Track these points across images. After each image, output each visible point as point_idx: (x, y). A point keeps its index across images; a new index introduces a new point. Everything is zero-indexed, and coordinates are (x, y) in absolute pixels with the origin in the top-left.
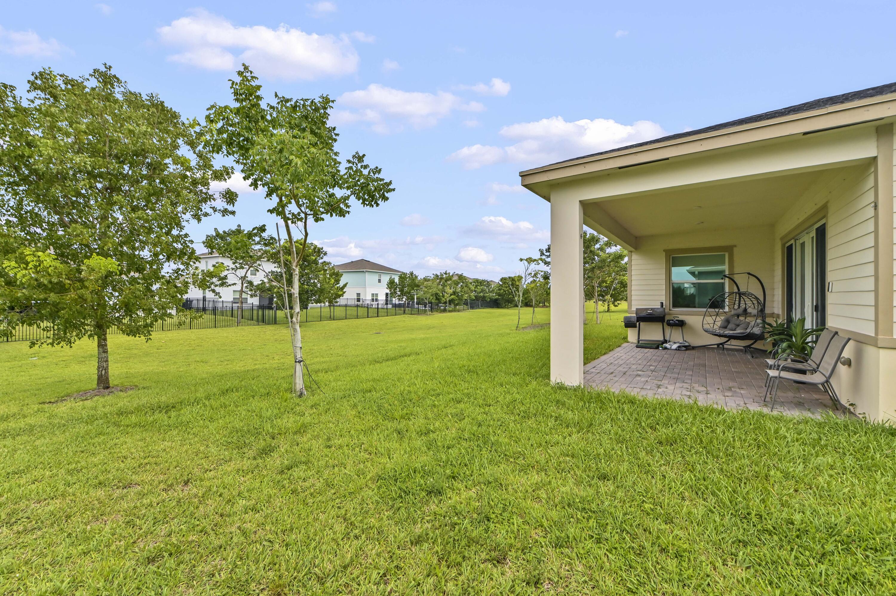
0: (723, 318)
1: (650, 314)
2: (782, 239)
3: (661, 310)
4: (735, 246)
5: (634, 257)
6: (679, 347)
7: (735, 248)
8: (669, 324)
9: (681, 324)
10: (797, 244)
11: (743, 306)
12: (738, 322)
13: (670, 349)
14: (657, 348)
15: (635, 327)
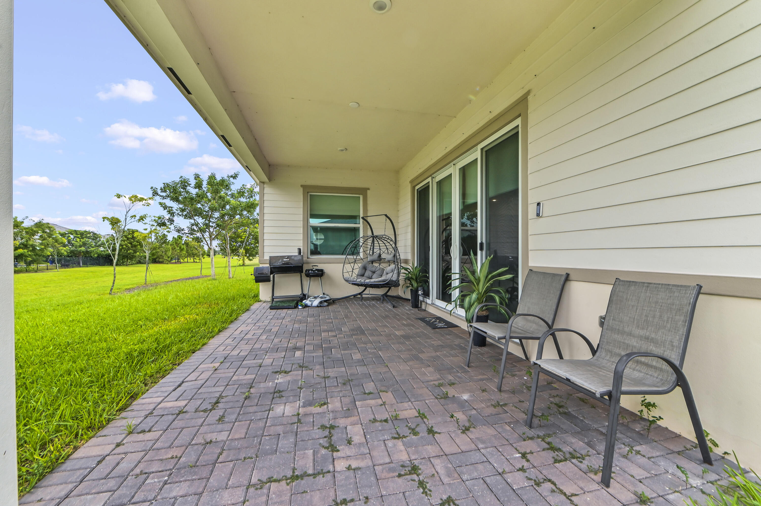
0: (360, 265)
1: (287, 263)
2: (411, 182)
3: (299, 257)
4: (369, 189)
5: (267, 190)
6: (321, 302)
7: (368, 191)
8: (308, 275)
9: (320, 274)
10: (434, 182)
11: (376, 250)
12: (373, 269)
13: (311, 306)
14: (296, 307)
15: (269, 280)
